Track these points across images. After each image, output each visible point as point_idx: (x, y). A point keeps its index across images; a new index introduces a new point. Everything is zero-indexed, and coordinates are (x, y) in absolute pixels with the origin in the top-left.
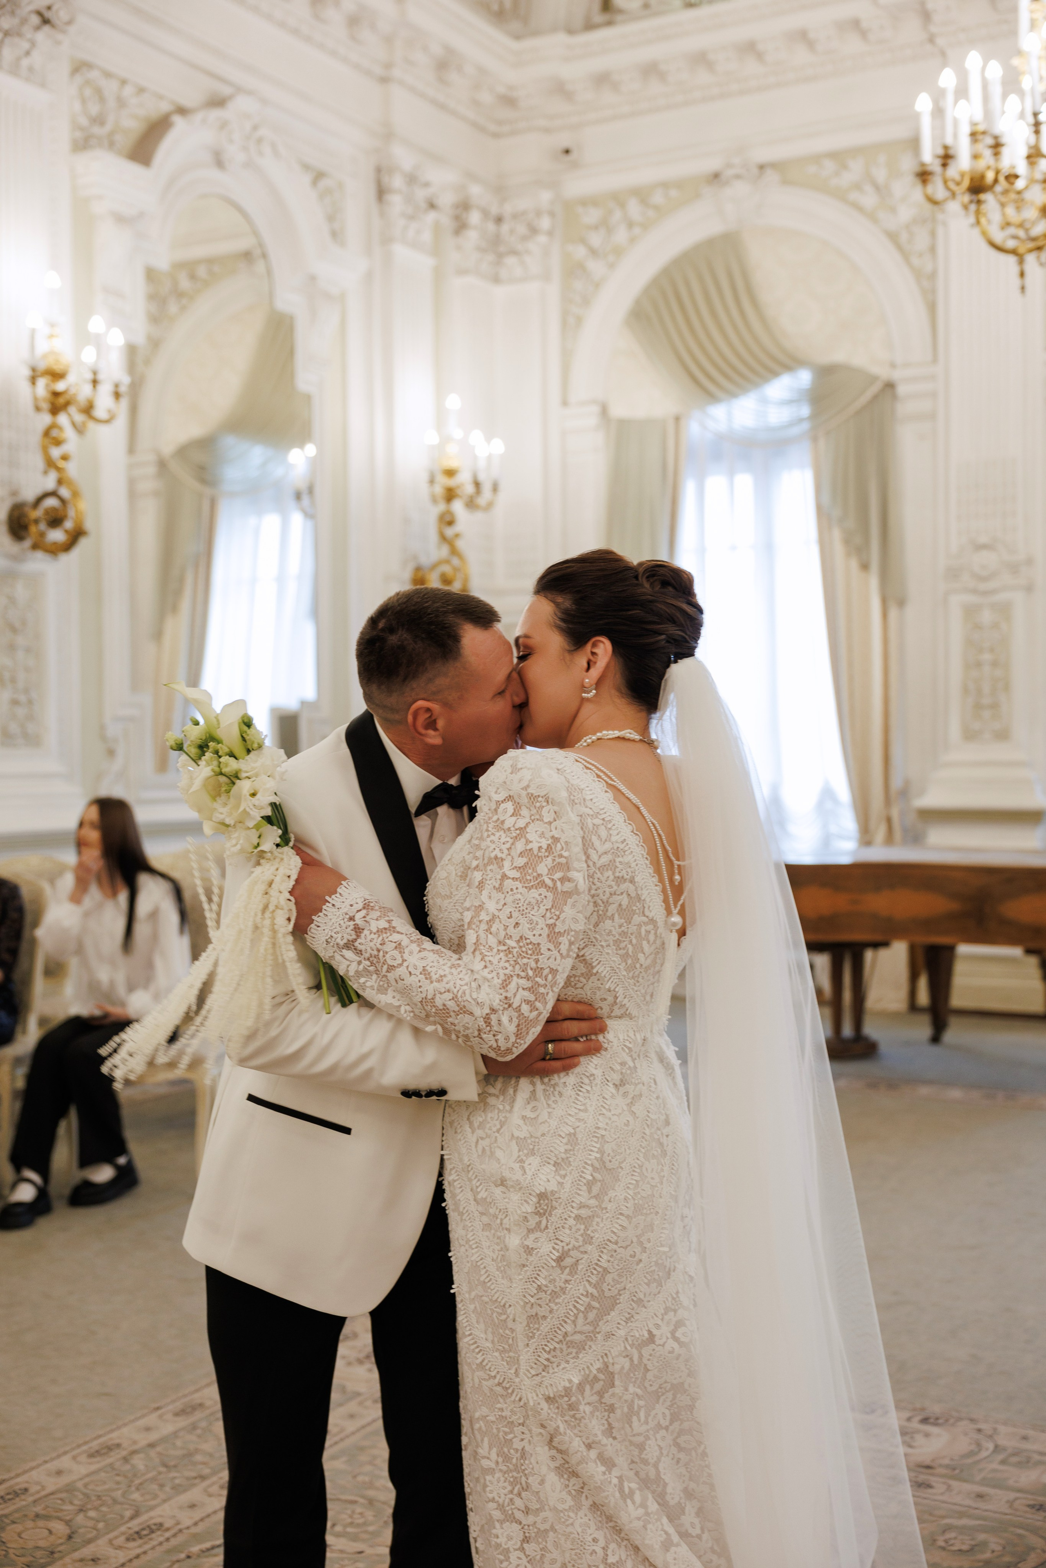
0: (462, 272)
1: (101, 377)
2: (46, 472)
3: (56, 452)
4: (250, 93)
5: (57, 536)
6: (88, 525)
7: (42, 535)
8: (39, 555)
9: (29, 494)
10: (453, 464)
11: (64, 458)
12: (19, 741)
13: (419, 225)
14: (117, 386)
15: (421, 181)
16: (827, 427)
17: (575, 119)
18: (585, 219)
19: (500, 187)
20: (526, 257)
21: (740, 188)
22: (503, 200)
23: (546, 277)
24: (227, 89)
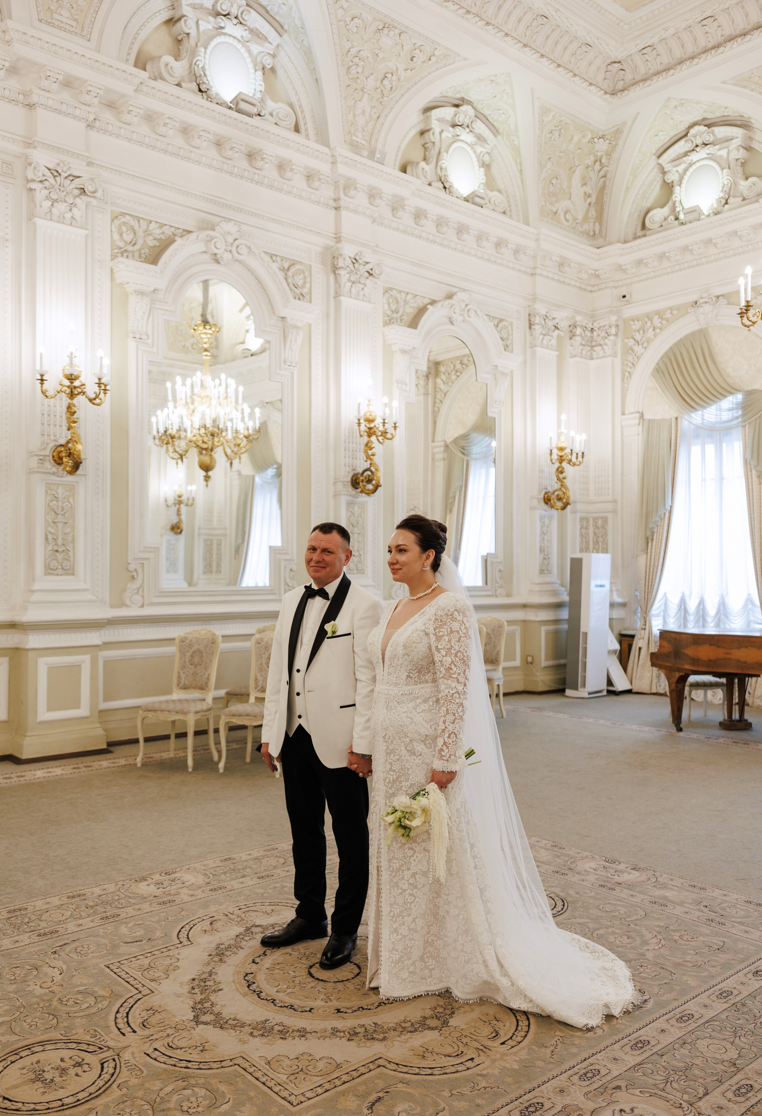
0: (572, 356)
1: (386, 421)
2: (366, 461)
4: (464, 290)
5: (370, 487)
6: (382, 482)
7: (365, 486)
8: (364, 495)
9: (359, 470)
10: (563, 445)
11: (373, 455)
12: (355, 571)
13: (550, 338)
14: (395, 424)
15: (550, 318)
16: (750, 420)
17: (628, 281)
18: (634, 327)
19: (593, 316)
20: (605, 347)
21: (707, 308)
22: (594, 321)
23: (615, 356)
24: (454, 290)
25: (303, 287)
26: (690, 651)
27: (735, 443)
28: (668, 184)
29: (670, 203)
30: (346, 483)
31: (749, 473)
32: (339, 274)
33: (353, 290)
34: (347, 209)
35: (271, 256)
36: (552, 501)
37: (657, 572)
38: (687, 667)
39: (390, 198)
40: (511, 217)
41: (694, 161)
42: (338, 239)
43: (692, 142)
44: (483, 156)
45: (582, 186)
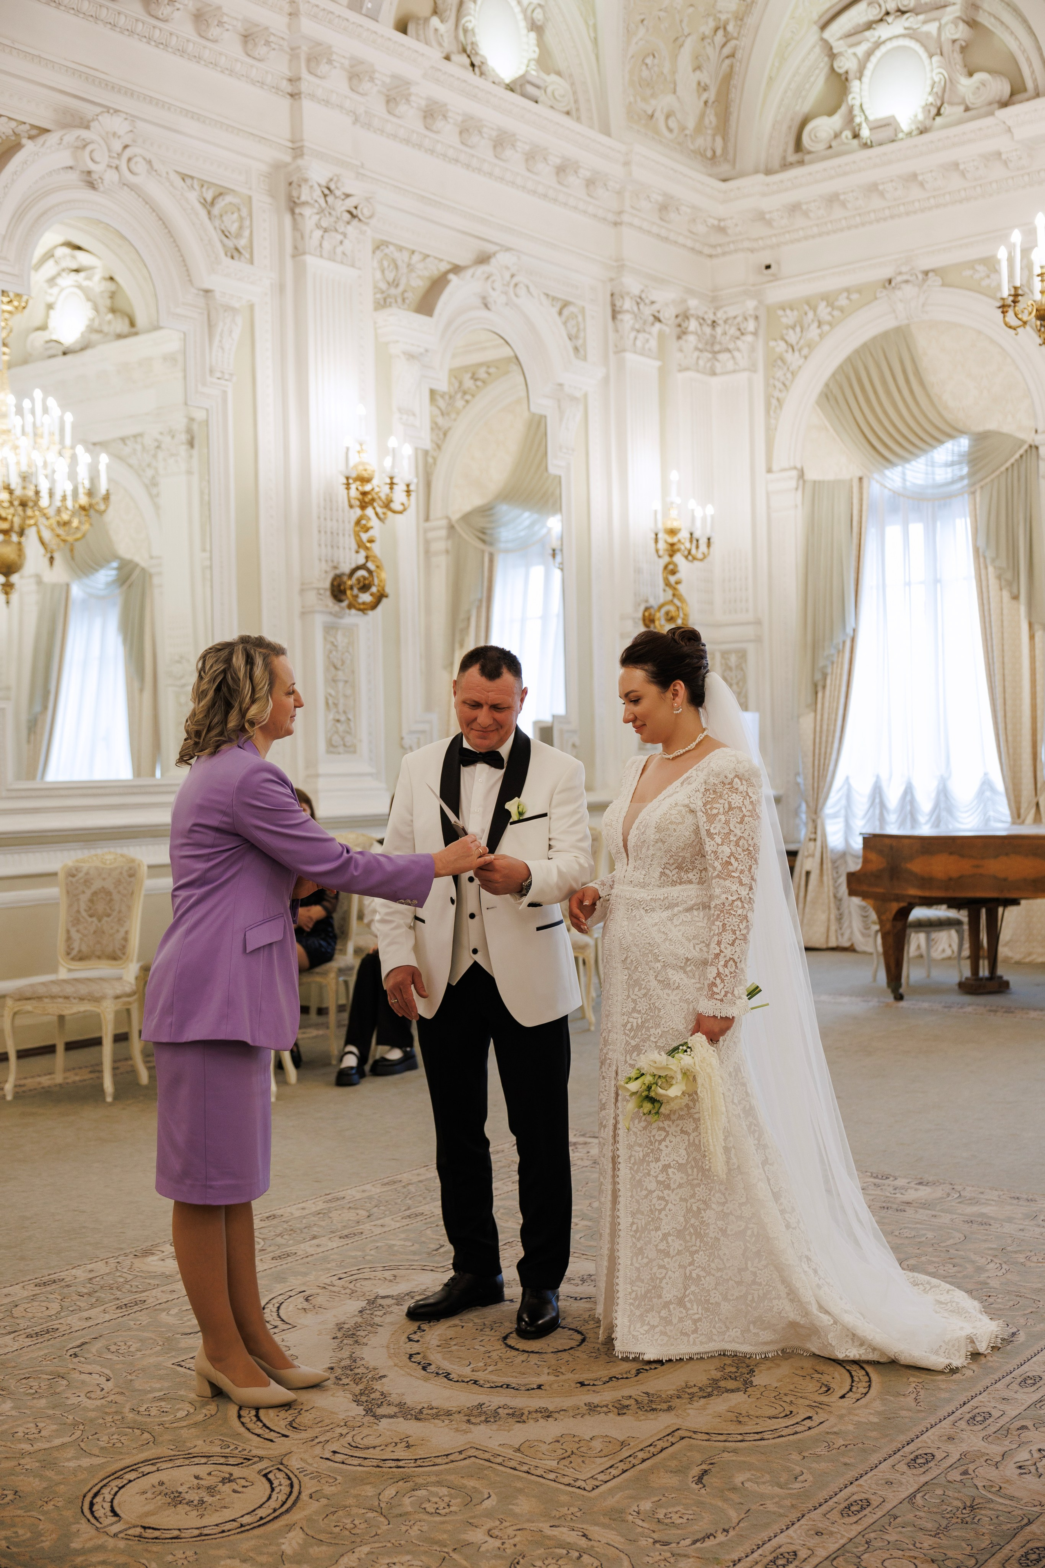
0: (683, 369)
1: (395, 481)
2: (357, 552)
3: (364, 537)
4: (508, 249)
5: (366, 598)
6: (388, 590)
7: (356, 597)
8: (353, 611)
9: (346, 568)
10: (675, 525)
11: (371, 541)
12: (341, 749)
13: (647, 336)
14: (408, 486)
15: (647, 301)
16: (982, 483)
17: (774, 240)
18: (784, 320)
19: (714, 299)
20: (736, 354)
21: (909, 291)
22: (717, 308)
23: (753, 369)
24: (492, 248)
25: (239, 236)
26: (916, 866)
27: (958, 521)
28: (839, 75)
29: (843, 109)
30: (322, 592)
31: (983, 572)
32: (301, 214)
33: (326, 244)
34: (312, 97)
35: (184, 177)
36: (657, 623)
37: (833, 742)
38: (913, 892)
39: (388, 80)
40: (578, 119)
41: (883, 38)
42: (298, 151)
43: (880, 6)
44: (533, 11)
45: (694, 70)
